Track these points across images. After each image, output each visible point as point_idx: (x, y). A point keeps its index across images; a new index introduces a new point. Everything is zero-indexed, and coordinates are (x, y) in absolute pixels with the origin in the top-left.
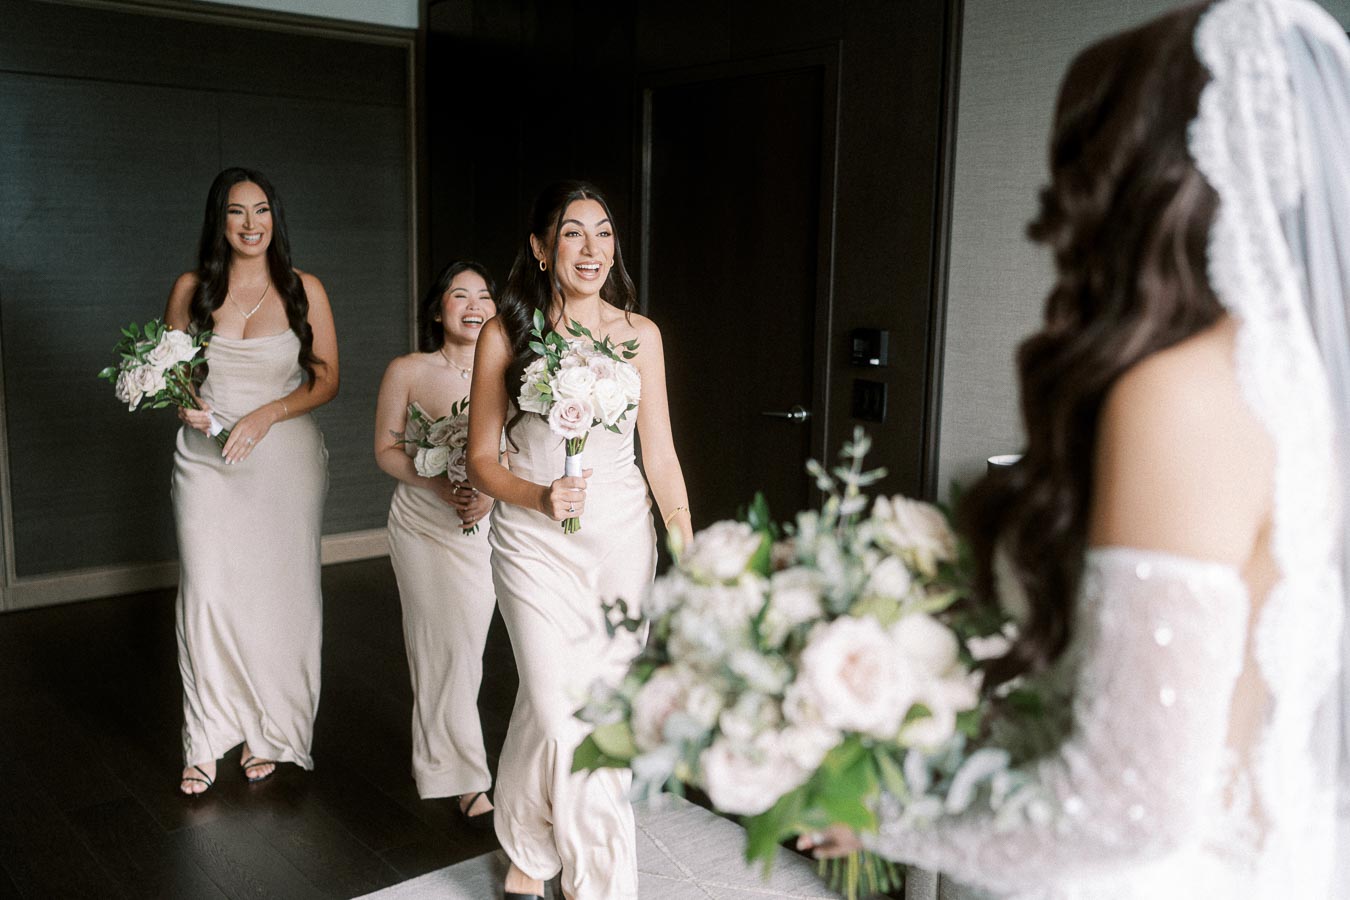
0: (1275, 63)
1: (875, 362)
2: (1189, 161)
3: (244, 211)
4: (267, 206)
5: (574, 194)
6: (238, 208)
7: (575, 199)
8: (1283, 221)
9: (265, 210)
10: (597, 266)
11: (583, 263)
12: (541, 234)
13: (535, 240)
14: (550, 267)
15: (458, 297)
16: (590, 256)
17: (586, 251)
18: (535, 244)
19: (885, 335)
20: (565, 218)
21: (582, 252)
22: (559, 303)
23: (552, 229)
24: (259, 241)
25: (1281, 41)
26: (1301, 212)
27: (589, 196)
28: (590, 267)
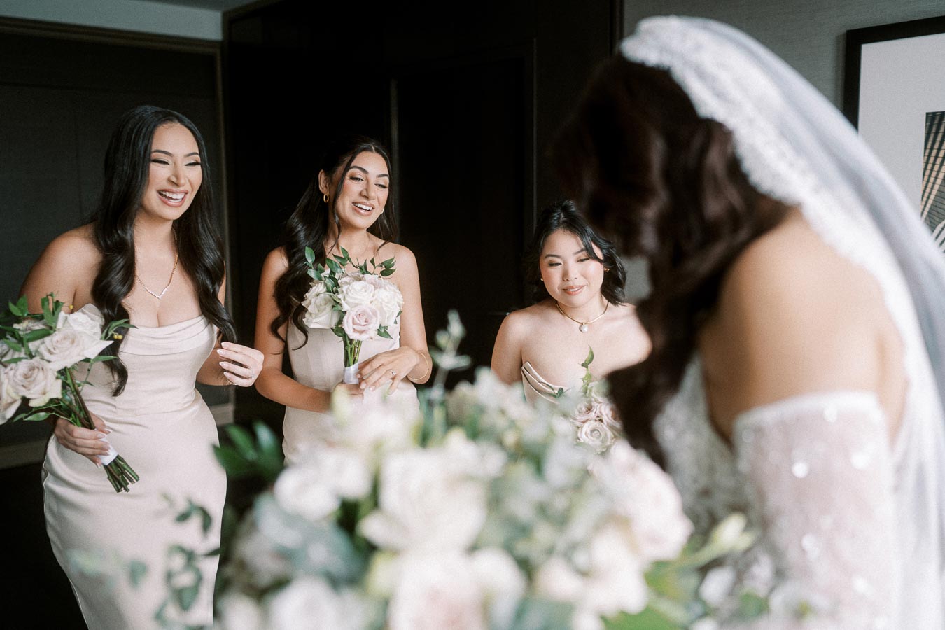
3: (170, 162)
5: (365, 145)
6: (163, 157)
7: (365, 149)
10: (370, 208)
11: (360, 203)
12: (329, 171)
13: (323, 176)
14: (332, 201)
16: (367, 197)
17: (365, 193)
18: (322, 178)
20: (354, 164)
21: (361, 194)
22: (334, 234)
23: (341, 169)
24: (182, 202)
27: (378, 151)
28: (364, 207)
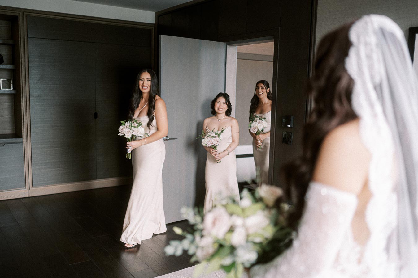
0: (373, 39)
1: (289, 126)
2: (345, 70)
4: (150, 79)
6: (142, 79)
8: (375, 88)
9: (149, 80)
15: (218, 103)
19: (292, 118)
24: (147, 89)
25: (375, 33)
26: (381, 85)
